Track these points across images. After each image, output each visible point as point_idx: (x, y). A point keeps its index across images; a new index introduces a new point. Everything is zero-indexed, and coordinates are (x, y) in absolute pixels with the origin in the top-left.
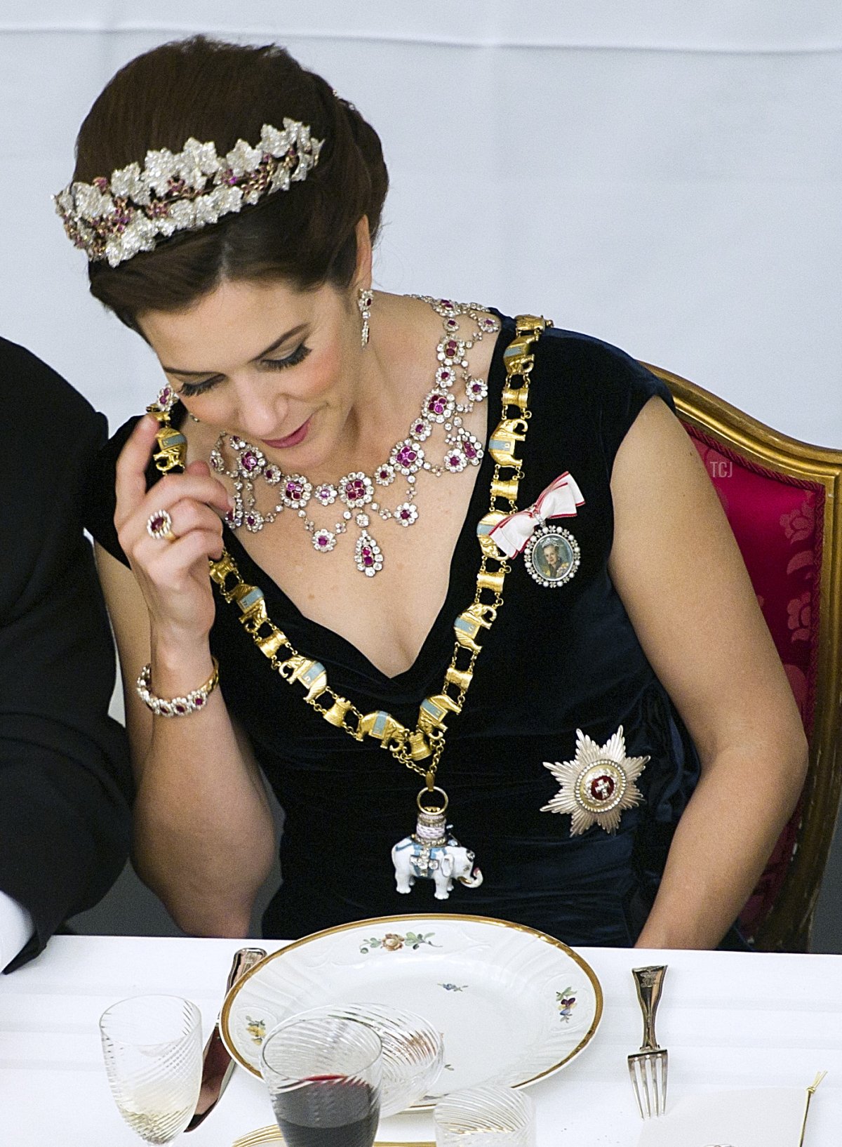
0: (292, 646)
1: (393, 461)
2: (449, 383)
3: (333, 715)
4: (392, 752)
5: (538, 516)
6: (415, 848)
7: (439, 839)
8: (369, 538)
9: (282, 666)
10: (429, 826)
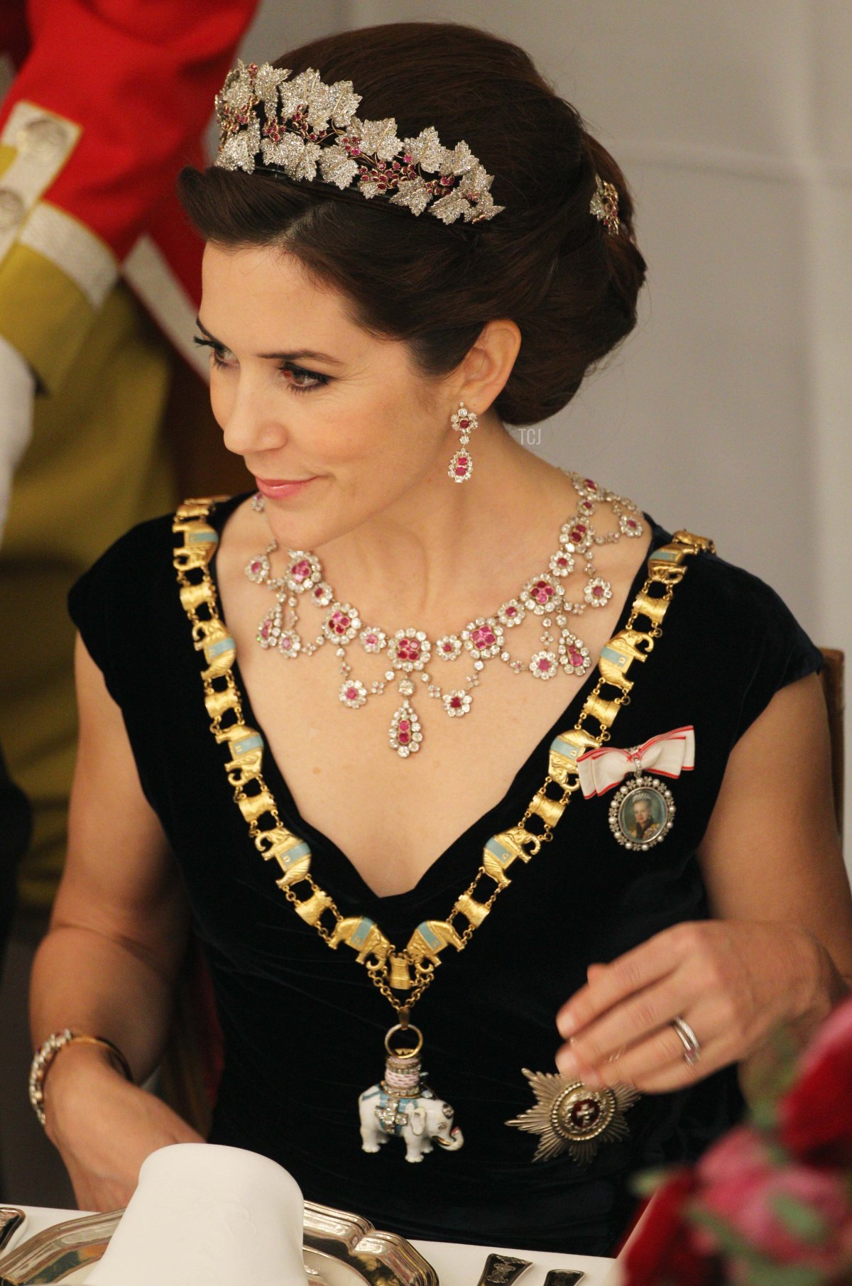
0: (278, 816)
1: (465, 635)
2: (565, 573)
3: (309, 910)
4: (368, 970)
5: (638, 762)
6: (381, 1098)
7: (410, 1088)
8: (411, 711)
9: (260, 836)
10: (397, 1072)
